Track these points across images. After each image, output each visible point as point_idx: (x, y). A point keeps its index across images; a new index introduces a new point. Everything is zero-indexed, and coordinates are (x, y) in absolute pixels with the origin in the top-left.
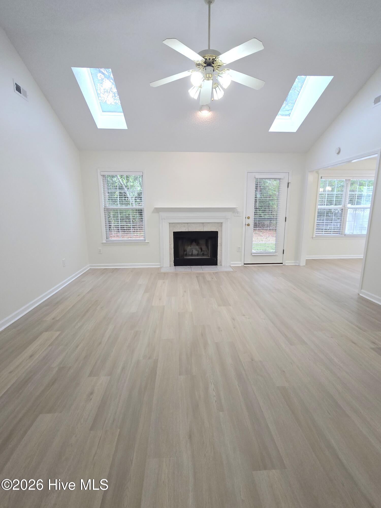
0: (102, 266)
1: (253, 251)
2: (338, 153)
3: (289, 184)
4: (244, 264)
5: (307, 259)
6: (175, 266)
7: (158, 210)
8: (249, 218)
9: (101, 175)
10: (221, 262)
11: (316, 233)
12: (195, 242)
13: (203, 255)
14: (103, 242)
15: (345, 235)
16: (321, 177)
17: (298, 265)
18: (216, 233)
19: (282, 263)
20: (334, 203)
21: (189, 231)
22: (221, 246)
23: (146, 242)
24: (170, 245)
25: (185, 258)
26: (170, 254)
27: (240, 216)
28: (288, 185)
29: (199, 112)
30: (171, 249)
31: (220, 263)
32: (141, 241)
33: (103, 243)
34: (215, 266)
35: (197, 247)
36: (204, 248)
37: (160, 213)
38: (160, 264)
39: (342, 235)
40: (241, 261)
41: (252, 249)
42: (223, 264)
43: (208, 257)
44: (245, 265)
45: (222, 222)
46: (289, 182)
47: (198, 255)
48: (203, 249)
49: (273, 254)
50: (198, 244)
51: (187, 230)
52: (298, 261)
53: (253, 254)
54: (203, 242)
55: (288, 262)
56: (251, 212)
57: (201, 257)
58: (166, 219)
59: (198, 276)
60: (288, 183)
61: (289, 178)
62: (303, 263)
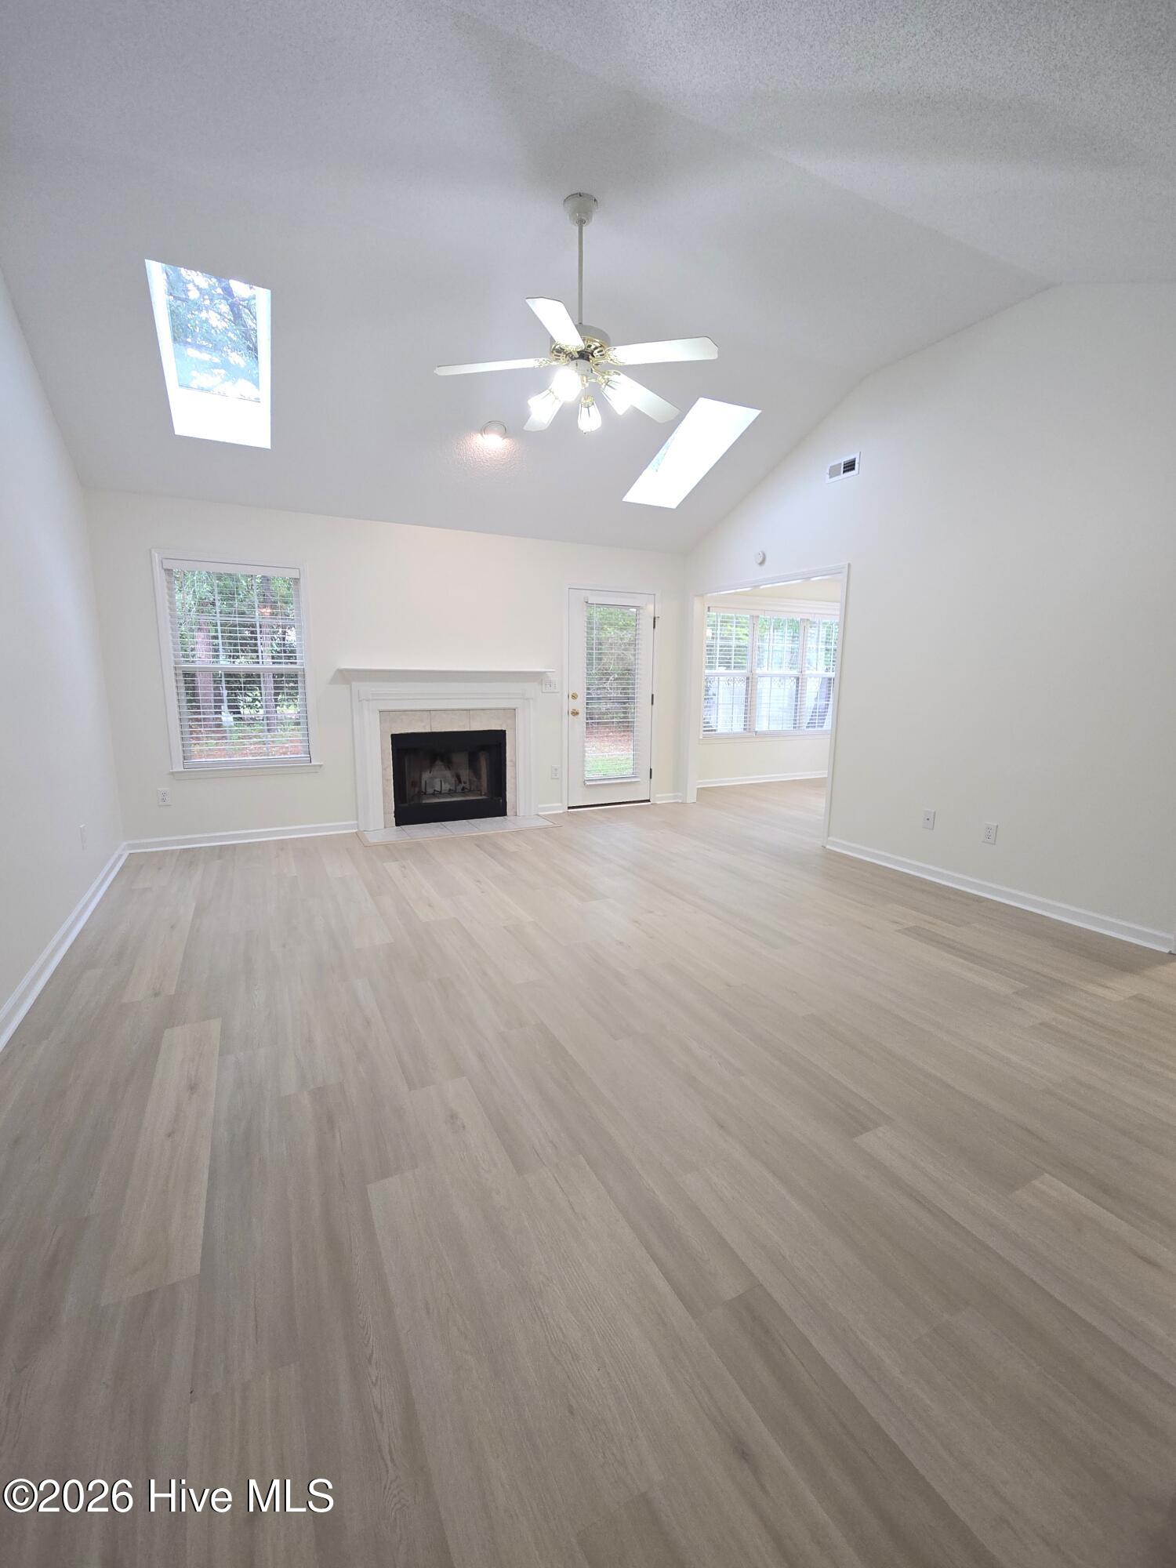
0: (174, 843)
1: (588, 776)
2: (762, 563)
3: (656, 621)
4: (569, 808)
5: (699, 786)
6: (397, 824)
7: (345, 676)
8: (574, 697)
9: (165, 570)
10: (515, 807)
11: (704, 731)
12: (442, 760)
13: (464, 791)
14: (175, 770)
15: (756, 732)
16: (709, 608)
17: (682, 803)
18: (501, 734)
19: (649, 801)
20: (733, 665)
21: (434, 730)
22: (515, 765)
23: (313, 763)
24: (384, 769)
25: (424, 802)
26: (385, 793)
27: (556, 691)
28: (654, 622)
29: (479, 435)
30: (387, 780)
31: (514, 810)
32: (300, 762)
33: (172, 773)
34: (502, 818)
35: (448, 773)
36: (465, 774)
37: (353, 683)
38: (356, 822)
39: (751, 734)
40: (561, 802)
41: (584, 771)
42: (521, 812)
43: (481, 795)
44: (570, 810)
45: (513, 706)
46: (656, 616)
47: (451, 793)
48: (463, 779)
49: (629, 780)
50: (449, 764)
51: (428, 730)
52: (680, 794)
53: (588, 783)
54: (461, 759)
55: (661, 798)
56: (579, 685)
57: (462, 796)
58: (373, 700)
59: (479, 842)
60: (654, 619)
61: (656, 607)
62: (691, 798)
